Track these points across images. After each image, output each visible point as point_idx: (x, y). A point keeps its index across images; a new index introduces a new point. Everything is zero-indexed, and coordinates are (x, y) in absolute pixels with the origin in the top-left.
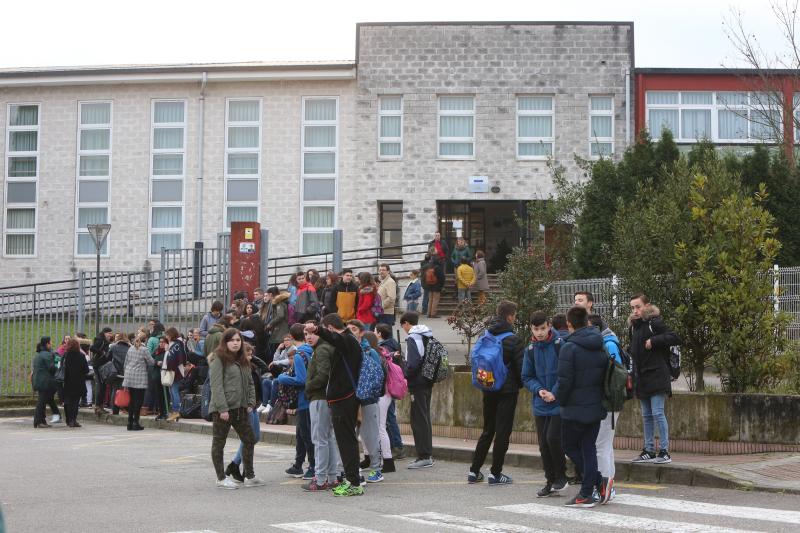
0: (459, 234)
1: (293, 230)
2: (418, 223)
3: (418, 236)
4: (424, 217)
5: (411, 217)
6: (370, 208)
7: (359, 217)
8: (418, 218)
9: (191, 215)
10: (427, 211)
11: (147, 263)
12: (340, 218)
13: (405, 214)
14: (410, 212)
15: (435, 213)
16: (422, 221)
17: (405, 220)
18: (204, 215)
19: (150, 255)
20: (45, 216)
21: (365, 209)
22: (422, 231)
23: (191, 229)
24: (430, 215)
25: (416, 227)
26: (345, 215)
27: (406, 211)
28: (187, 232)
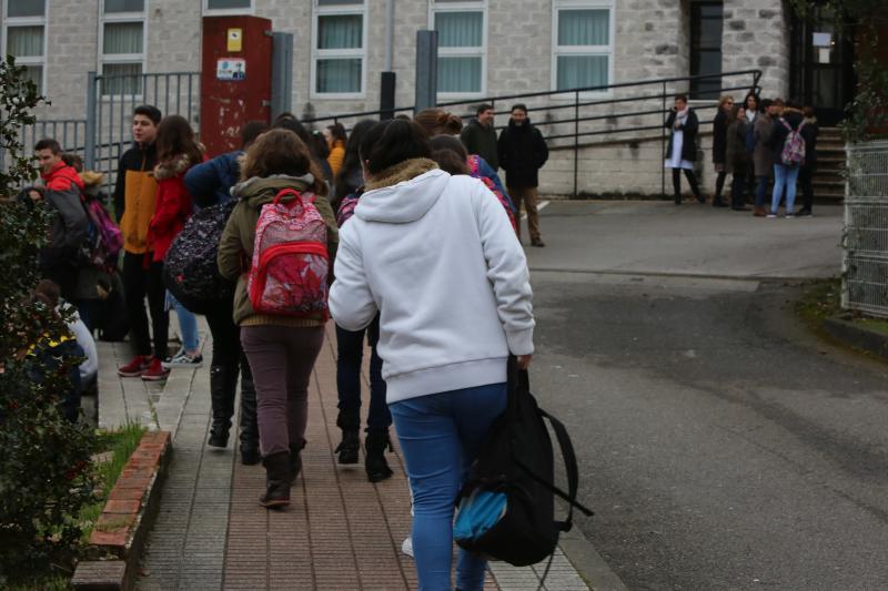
0: (824, 57)
1: (539, 49)
2: (748, 36)
3: (749, 61)
4: (760, 26)
5: (738, 26)
6: (667, 11)
7: (649, 27)
8: (749, 29)
9: (377, 28)
10: (765, 15)
11: (309, 107)
12: (619, 30)
13: (726, 22)
14: (736, 17)
15: (778, 18)
16: (757, 33)
17: (726, 32)
18: (398, 28)
19: (314, 95)
20: (157, 34)
21: (659, 13)
22: (756, 52)
23: (377, 51)
24: (770, 22)
25: (745, 44)
26: (627, 24)
27: (730, 16)
28: (371, 56)
